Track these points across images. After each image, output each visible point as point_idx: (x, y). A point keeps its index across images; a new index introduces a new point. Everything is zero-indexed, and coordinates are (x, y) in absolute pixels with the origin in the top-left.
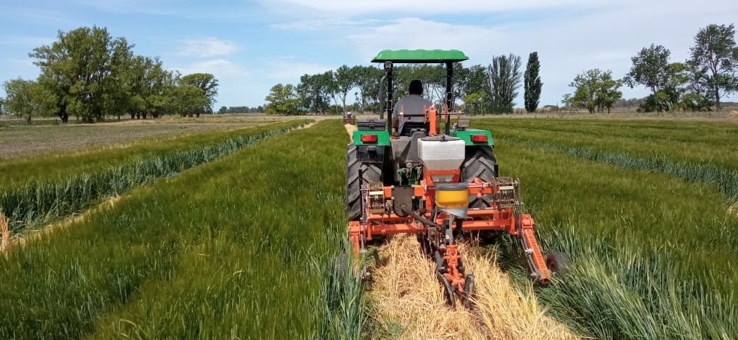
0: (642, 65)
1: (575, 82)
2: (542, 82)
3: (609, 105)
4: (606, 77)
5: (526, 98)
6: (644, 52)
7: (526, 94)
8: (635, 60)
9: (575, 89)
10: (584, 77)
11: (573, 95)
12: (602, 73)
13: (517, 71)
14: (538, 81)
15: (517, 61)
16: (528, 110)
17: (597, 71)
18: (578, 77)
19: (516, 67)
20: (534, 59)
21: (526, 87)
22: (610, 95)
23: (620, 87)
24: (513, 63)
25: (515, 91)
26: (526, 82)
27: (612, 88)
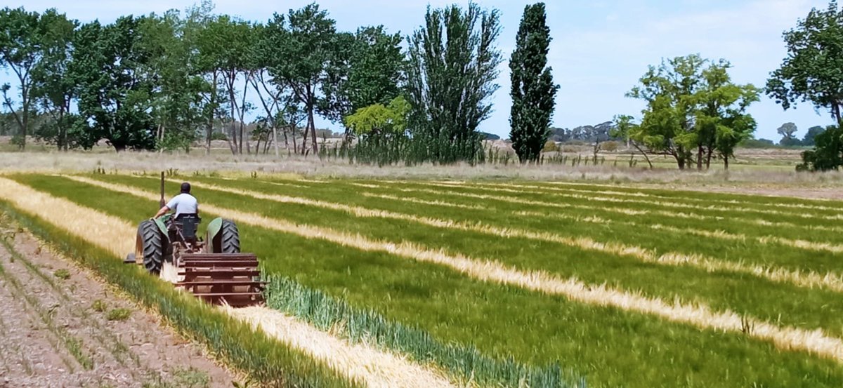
0: (810, 52)
1: (643, 87)
2: (555, 82)
3: (726, 147)
4: (717, 77)
5: (514, 122)
6: (812, 21)
7: (515, 111)
8: (793, 39)
9: (643, 104)
10: (664, 74)
11: (638, 120)
12: (706, 66)
13: (490, 48)
14: (548, 78)
15: (490, 23)
16: (519, 153)
17: (695, 60)
18: (651, 73)
19: (487, 38)
20: (534, 22)
21: (515, 92)
22: (728, 122)
23: (753, 104)
24: (477, 29)
25: (485, 102)
26: (515, 79)
27: (735, 106)
